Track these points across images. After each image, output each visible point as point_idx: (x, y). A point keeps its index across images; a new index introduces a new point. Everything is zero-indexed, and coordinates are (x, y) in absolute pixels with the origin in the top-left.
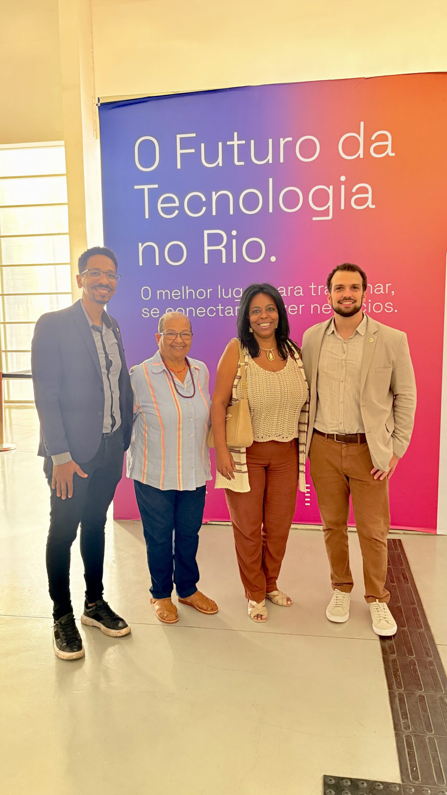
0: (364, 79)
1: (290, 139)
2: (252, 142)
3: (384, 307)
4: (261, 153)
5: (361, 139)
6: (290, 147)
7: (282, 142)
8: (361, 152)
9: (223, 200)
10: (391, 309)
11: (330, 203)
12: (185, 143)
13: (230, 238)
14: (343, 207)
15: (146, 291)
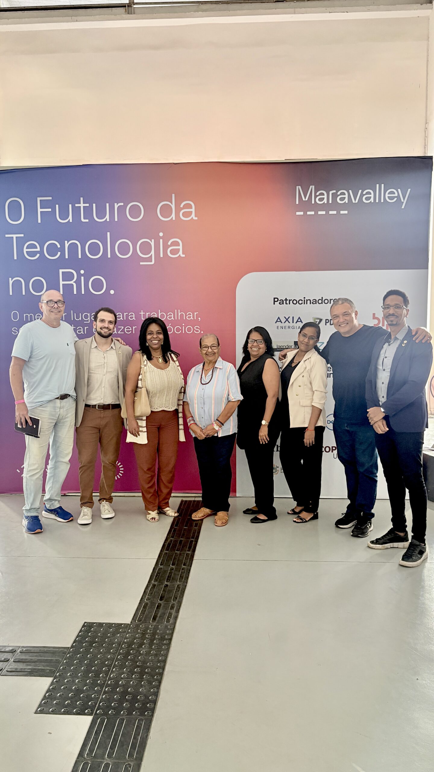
0: (173, 164)
1: (122, 204)
2: (94, 205)
3: (194, 330)
4: (101, 214)
5: (173, 206)
6: (121, 210)
7: (116, 206)
8: (173, 215)
9: (73, 247)
10: (198, 331)
11: (153, 252)
12: (44, 205)
13: (79, 275)
14: (162, 256)
15: (15, 315)
